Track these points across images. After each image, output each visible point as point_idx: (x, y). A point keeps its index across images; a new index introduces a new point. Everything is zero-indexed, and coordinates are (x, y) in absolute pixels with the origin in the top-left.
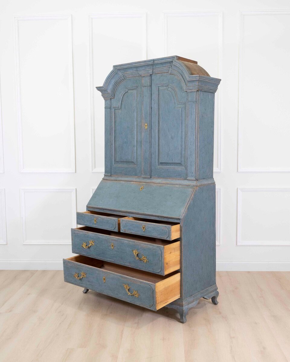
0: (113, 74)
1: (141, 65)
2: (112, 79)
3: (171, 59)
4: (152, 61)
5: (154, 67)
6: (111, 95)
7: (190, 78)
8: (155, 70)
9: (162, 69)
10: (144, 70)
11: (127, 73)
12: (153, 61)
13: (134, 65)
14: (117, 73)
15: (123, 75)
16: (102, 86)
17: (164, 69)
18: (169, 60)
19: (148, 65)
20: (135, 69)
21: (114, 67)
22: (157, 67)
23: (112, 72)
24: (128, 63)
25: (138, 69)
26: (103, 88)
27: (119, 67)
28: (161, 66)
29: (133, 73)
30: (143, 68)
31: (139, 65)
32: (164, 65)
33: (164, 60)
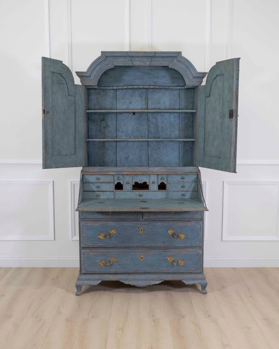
0: (100, 59)
1: (138, 55)
2: (98, 65)
3: (176, 54)
4: (153, 53)
5: (153, 59)
6: (95, 82)
7: (197, 74)
8: (153, 62)
9: (162, 62)
10: (140, 60)
11: (118, 61)
12: (155, 53)
13: (131, 54)
14: (105, 60)
15: (111, 62)
16: (86, 71)
17: (165, 62)
18: (172, 54)
19: (147, 56)
20: (129, 58)
21: (103, 53)
22: (156, 59)
23: (99, 58)
24: (123, 52)
25: (132, 59)
26: (87, 74)
27: (110, 54)
28: (162, 59)
29: (125, 62)
30: (139, 59)
31: (137, 55)
32: (165, 59)
33: (167, 54)
